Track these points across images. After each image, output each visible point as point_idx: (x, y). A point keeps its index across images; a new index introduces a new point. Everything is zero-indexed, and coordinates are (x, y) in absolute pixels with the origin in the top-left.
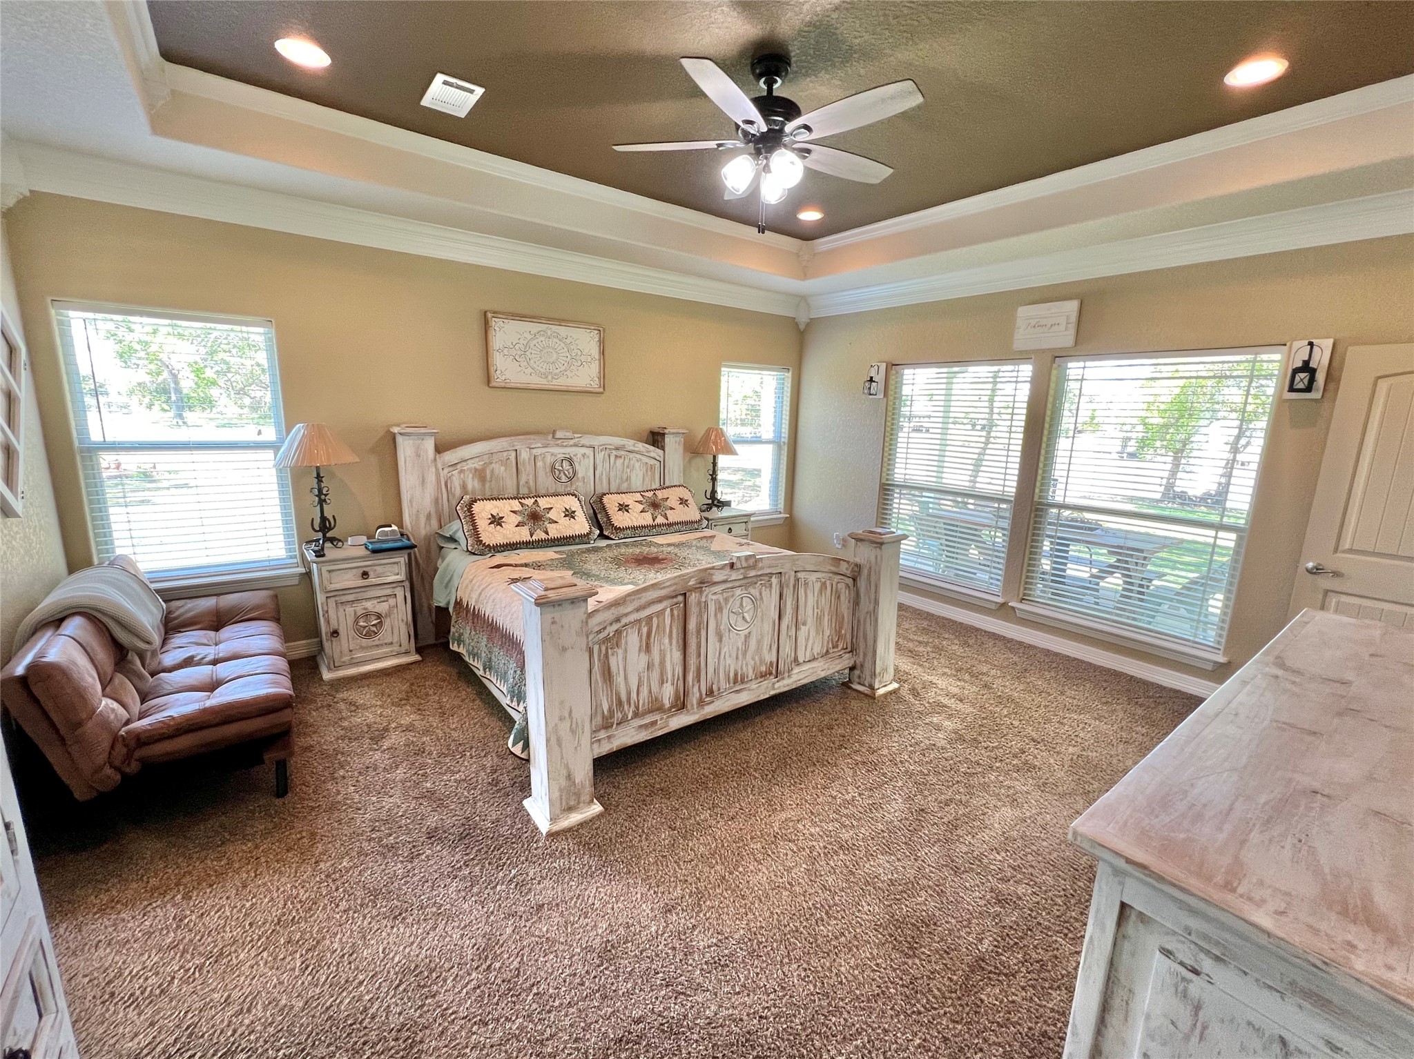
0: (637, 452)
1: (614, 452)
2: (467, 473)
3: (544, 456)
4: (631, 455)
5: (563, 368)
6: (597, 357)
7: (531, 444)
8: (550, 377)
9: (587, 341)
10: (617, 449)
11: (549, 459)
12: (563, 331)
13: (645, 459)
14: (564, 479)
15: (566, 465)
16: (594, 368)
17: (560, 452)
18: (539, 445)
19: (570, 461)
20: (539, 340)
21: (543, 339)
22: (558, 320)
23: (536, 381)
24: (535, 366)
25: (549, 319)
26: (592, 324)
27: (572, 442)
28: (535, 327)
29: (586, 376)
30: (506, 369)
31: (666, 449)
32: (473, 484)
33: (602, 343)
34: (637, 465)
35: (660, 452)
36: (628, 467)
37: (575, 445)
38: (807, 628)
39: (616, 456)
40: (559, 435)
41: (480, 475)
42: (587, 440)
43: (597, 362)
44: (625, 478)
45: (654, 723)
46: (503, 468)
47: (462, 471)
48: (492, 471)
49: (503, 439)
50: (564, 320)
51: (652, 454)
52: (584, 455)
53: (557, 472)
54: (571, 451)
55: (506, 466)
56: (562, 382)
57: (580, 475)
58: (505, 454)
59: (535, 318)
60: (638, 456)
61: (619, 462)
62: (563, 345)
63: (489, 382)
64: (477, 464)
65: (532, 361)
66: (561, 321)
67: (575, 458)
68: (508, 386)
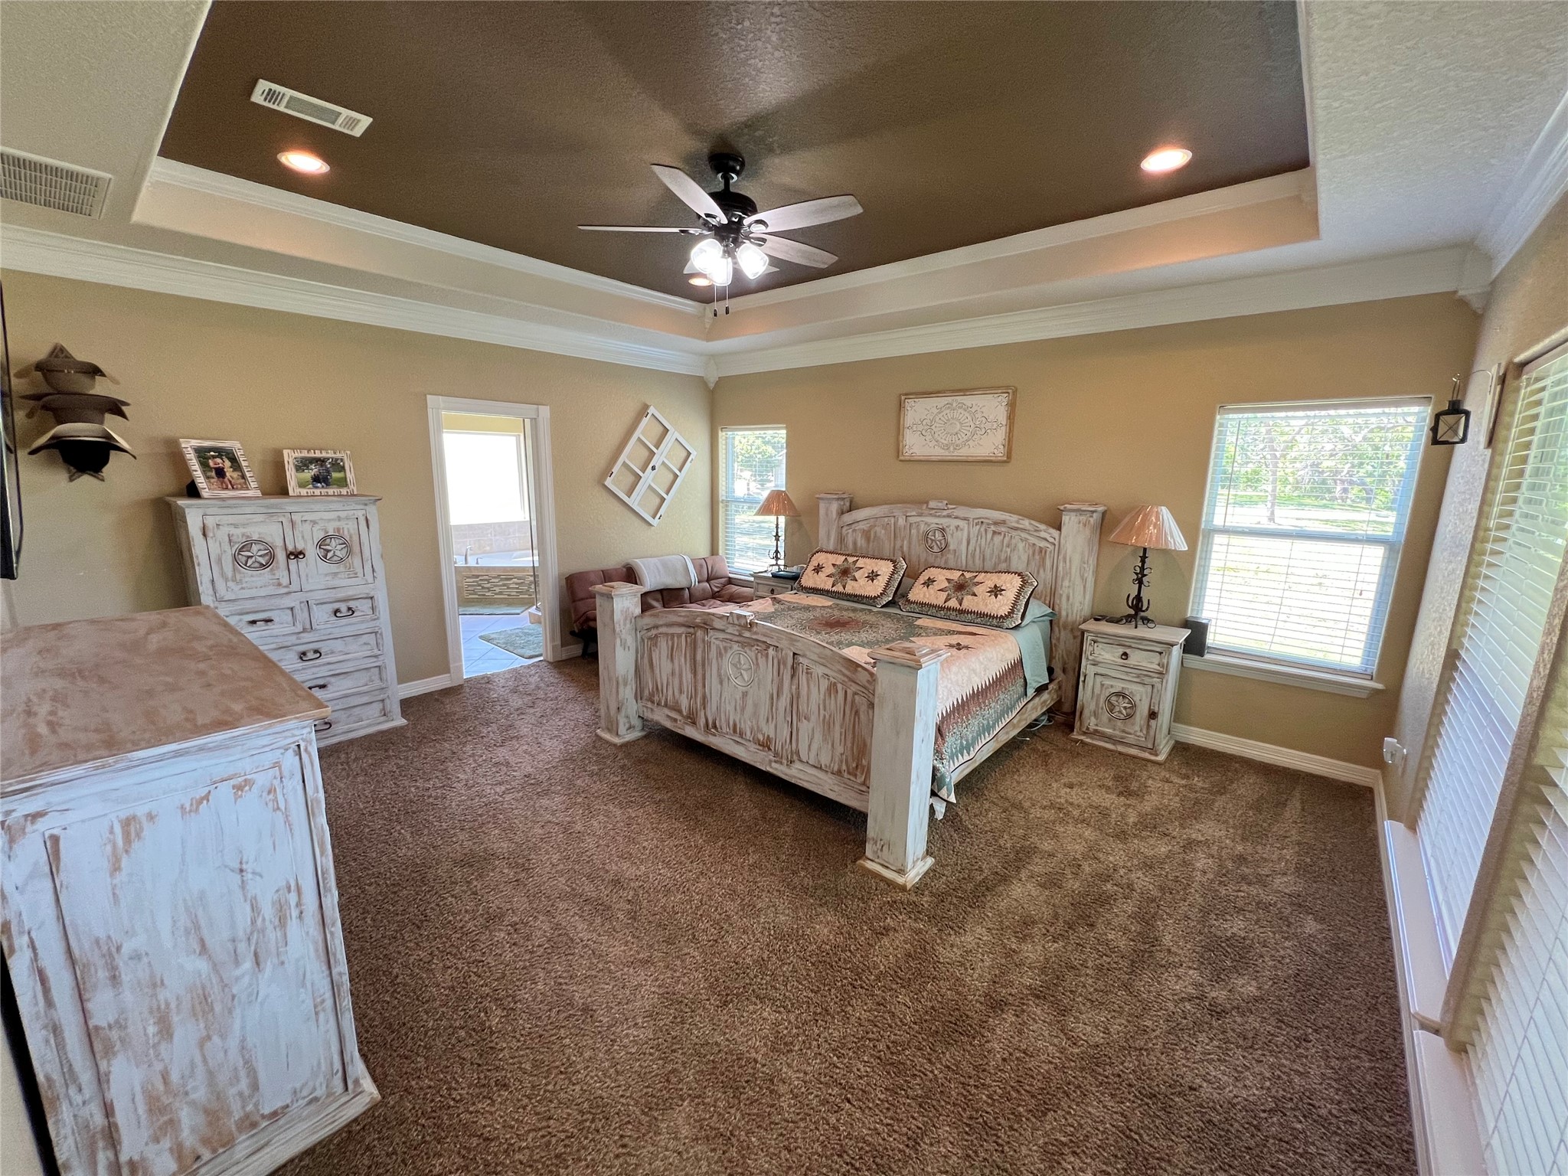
0: (1023, 530)
1: (993, 528)
2: (858, 532)
3: (918, 524)
4: (1014, 533)
5: (966, 438)
6: (1004, 423)
7: (906, 512)
8: (952, 449)
9: (993, 407)
10: (996, 523)
11: (922, 527)
12: (968, 400)
13: (1032, 540)
14: (936, 549)
15: (938, 536)
16: (1000, 436)
17: (933, 521)
18: (914, 513)
19: (943, 530)
20: (944, 413)
21: (948, 411)
22: (960, 390)
23: (937, 452)
24: (939, 439)
25: (953, 391)
26: (999, 388)
27: (945, 513)
28: (941, 401)
29: (991, 444)
30: (915, 444)
31: (1063, 529)
32: (861, 542)
33: (1012, 406)
34: (1021, 545)
35: (1055, 533)
36: (1008, 546)
37: (949, 516)
38: (811, 725)
39: (994, 533)
40: (932, 504)
41: (867, 534)
42: (961, 511)
43: (1004, 428)
44: (1003, 558)
45: (675, 720)
46: (883, 532)
47: (854, 530)
48: (876, 532)
49: (884, 506)
50: (967, 390)
51: (1043, 534)
52: (957, 527)
53: (930, 541)
54: (944, 522)
55: (886, 529)
56: (964, 452)
57: (952, 547)
58: (886, 519)
59: (939, 392)
60: (1024, 535)
61: (998, 539)
62: (967, 415)
63: (898, 456)
64: (863, 526)
65: (936, 435)
66: (964, 391)
67: (947, 530)
68: (912, 459)
